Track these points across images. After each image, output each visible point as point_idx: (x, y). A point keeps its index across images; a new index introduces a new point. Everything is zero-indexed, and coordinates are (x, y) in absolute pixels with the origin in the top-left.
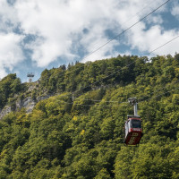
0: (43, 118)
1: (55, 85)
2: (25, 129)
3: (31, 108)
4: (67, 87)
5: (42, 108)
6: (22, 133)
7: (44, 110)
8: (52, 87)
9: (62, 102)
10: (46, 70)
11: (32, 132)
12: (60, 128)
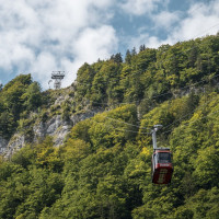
0: (87, 153)
1: (103, 91)
2: (54, 175)
3: (63, 135)
4: (127, 95)
5: (83, 134)
6: (50, 182)
7: (87, 139)
8: (99, 96)
9: (120, 121)
10: (86, 65)
11: (68, 181)
12: (119, 171)
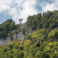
0: (31, 44)
1: (36, 25)
2: (21, 51)
6: (20, 53)
7: (31, 40)
8: (34, 26)
9: (41, 34)
10: (30, 16)
11: (25, 53)
12: (42, 50)
